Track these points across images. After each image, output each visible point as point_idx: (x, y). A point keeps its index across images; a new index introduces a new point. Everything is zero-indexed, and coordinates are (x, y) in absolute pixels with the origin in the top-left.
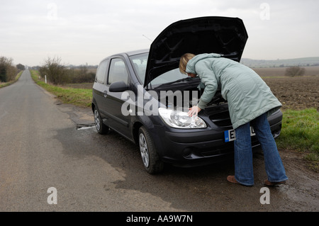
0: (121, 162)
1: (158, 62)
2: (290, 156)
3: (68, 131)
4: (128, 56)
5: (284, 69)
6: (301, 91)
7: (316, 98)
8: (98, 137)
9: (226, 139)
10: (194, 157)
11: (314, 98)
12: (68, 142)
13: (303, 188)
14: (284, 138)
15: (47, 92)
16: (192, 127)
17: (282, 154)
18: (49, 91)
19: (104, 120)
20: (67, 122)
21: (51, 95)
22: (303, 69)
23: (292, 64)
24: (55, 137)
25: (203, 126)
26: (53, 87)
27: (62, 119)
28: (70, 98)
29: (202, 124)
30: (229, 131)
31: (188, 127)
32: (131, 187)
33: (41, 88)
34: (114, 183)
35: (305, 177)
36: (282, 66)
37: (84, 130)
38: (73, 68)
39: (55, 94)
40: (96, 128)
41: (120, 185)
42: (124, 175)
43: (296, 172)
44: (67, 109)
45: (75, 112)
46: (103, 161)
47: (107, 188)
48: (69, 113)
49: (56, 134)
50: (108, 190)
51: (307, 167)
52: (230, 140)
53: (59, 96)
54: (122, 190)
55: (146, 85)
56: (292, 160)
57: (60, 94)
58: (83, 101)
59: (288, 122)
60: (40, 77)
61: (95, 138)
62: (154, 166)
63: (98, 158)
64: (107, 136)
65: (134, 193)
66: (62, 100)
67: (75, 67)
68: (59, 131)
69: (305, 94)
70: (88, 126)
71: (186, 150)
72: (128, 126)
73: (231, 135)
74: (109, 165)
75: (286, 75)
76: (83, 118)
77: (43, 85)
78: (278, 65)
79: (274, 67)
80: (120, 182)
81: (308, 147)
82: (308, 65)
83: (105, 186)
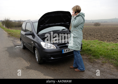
0: (29, 60)
1: (41, 26)
2: (85, 57)
3: (12, 48)
4: (32, 22)
5: (93, 23)
6: (97, 32)
7: (101, 35)
8: (22, 50)
9: (63, 52)
10: (52, 58)
11: (100, 35)
12: (11, 52)
13: (86, 68)
14: (84, 51)
15: (4, 32)
16: (52, 48)
17: (83, 56)
18: (5, 31)
19: (24, 44)
20: (11, 44)
21: (6, 33)
22: (100, 24)
23: (96, 22)
24: (6, 50)
25: (55, 48)
26: (7, 29)
27: (9, 43)
28: (13, 34)
29: (55, 47)
30: (64, 50)
31: (50, 49)
32: (31, 69)
33: (2, 29)
34: (26, 67)
35: (88, 64)
36: (93, 22)
37: (17, 48)
38: (15, 21)
39: (7, 32)
40: (22, 47)
41: (28, 68)
42: (30, 65)
43: (85, 62)
44: (12, 39)
45: (15, 40)
46: (23, 59)
47: (23, 69)
48: (12, 40)
49: (7, 49)
50: (23, 70)
51: (89, 61)
52: (64, 53)
53: (9, 34)
54: (28, 70)
55: (37, 33)
56: (85, 59)
57: (10, 32)
58: (18, 36)
59: (88, 45)
60: (2, 25)
61: (21, 51)
62: (40, 61)
63: (21, 58)
64: (26, 50)
65: (32, 71)
66: (10, 35)
67: (16, 21)
68: (8, 48)
69: (98, 33)
70: (19, 46)
71: (50, 56)
72: (32, 47)
73: (64, 51)
74: (25, 61)
75: (94, 26)
76: (17, 43)
77: (3, 28)
78: (91, 22)
79: (90, 22)
80: (28, 67)
81: (91, 54)
82: (102, 22)
83: (22, 68)
